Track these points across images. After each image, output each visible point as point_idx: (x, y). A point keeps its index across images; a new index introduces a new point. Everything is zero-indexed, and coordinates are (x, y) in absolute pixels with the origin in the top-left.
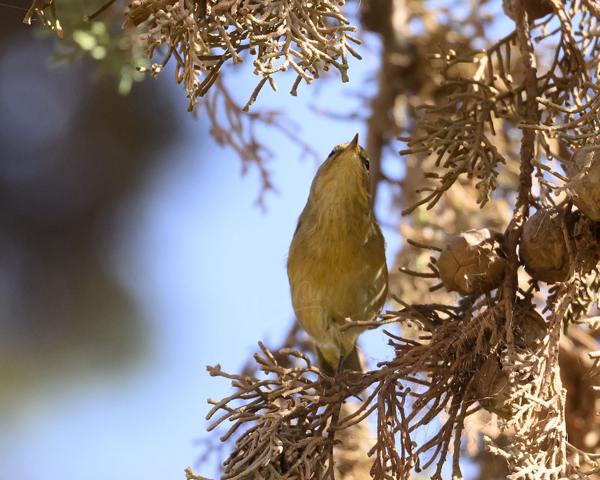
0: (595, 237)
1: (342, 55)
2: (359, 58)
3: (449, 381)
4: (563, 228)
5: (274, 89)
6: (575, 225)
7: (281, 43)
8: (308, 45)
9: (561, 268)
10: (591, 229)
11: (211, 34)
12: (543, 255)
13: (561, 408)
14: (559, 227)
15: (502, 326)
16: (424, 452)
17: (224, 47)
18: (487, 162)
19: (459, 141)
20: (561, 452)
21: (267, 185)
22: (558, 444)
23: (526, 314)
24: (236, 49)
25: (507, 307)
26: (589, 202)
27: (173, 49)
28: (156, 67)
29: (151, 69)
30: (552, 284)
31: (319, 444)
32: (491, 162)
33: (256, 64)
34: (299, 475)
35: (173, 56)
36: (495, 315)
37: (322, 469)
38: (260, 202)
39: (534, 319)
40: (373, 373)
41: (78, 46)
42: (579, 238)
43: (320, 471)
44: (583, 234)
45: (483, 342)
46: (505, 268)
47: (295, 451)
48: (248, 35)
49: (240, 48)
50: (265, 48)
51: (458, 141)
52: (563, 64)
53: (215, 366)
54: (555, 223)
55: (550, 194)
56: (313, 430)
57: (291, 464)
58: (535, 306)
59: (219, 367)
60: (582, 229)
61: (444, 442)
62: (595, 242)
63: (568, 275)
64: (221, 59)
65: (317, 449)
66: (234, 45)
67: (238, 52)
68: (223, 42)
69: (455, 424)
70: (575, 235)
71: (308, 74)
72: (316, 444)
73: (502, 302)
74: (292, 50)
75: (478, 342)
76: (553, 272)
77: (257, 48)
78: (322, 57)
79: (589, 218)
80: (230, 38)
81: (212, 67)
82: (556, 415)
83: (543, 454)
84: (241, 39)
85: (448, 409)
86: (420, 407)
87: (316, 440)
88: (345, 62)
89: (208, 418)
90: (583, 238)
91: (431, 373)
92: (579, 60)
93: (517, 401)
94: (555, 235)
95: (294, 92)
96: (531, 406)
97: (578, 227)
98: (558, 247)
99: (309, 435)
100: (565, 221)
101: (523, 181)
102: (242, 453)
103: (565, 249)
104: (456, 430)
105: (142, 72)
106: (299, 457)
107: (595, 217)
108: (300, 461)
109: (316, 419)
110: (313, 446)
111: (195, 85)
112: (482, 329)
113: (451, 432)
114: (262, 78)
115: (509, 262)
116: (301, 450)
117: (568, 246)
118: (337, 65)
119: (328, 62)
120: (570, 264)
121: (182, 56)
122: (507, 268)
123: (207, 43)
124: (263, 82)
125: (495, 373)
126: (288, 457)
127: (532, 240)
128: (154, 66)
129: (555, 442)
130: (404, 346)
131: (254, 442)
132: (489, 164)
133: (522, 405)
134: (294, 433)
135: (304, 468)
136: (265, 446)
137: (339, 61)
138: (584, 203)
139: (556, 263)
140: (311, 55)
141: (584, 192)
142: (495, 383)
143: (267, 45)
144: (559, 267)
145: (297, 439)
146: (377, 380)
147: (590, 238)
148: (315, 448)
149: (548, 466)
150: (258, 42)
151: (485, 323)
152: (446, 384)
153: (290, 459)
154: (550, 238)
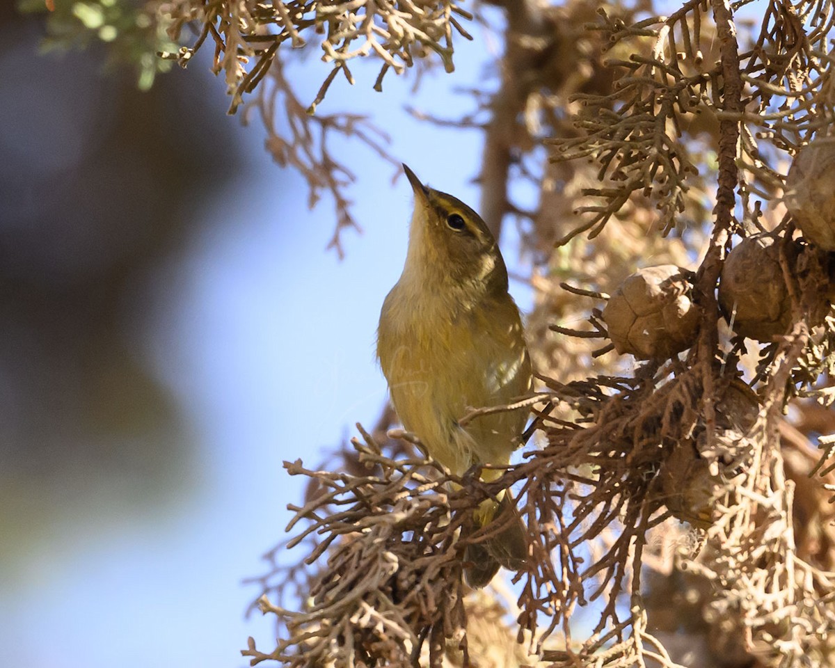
0: (826, 274)
1: (446, 34)
2: (470, 38)
3: (624, 478)
4: (782, 261)
5: (351, 84)
6: (799, 257)
7: (360, 17)
8: (398, 21)
9: (778, 319)
10: (821, 262)
11: (262, 6)
12: (753, 300)
13: (785, 507)
14: (775, 261)
15: (698, 400)
16: (591, 576)
17: (280, 24)
18: (672, 171)
19: (633, 143)
20: (785, 571)
21: (346, 220)
22: (782, 560)
23: (731, 383)
24: (296, 26)
25: (705, 371)
26: (819, 223)
27: (210, 26)
28: (185, 52)
29: (178, 55)
30: (765, 343)
31: (444, 565)
32: (678, 173)
33: (325, 48)
34: (419, 606)
35: (210, 35)
36: (687, 384)
37: (449, 601)
38: (335, 241)
39: (741, 391)
40: (518, 467)
41: (79, 23)
42: (804, 275)
43: (446, 603)
44: (809, 270)
45: (671, 422)
46: (699, 318)
47: (411, 573)
48: (314, 7)
49: (303, 24)
50: (337, 25)
51: (631, 143)
52: (774, 37)
53: (295, 462)
54: (769, 256)
55: (758, 218)
56: (434, 548)
57: (406, 592)
58: (742, 373)
59: (300, 462)
60: (808, 263)
61: (617, 564)
62: (826, 281)
63: (790, 327)
64: (274, 41)
65: (441, 574)
66: (294, 21)
67: (299, 30)
68: (279, 16)
69: (634, 538)
70: (798, 270)
71: (397, 61)
72: (440, 564)
73: (697, 366)
74: (375, 27)
75: (665, 421)
76: (767, 324)
77: (326, 24)
78: (417, 37)
79: (819, 247)
80: (288, 11)
81: (263, 51)
82: (779, 518)
83: (761, 574)
84: (303, 12)
85: (624, 518)
86: (584, 515)
87: (440, 559)
88: (449, 44)
89: (288, 530)
90: (810, 276)
91: (598, 467)
92: (797, 30)
93: (721, 500)
94: (769, 272)
95: (378, 87)
96: (741, 509)
97: (802, 261)
98: (774, 288)
99: (429, 555)
100: (785, 252)
101: (723, 199)
102: (337, 578)
103: (784, 290)
104: (635, 545)
105: (165, 58)
106: (417, 582)
107: (827, 244)
108: (419, 587)
109: (437, 533)
110: (437, 567)
111: (239, 78)
112: (670, 404)
113: (627, 549)
114: (333, 67)
115: (705, 311)
116: (419, 573)
117: (789, 287)
118: (438, 49)
119: (426, 43)
120: (793, 311)
121: (222, 35)
122: (703, 319)
123: (256, 18)
124: (335, 72)
125: (689, 465)
126: (402, 581)
127: (737, 280)
128: (182, 50)
129: (777, 557)
130: (560, 430)
131: (354, 562)
132: (674, 174)
133: (729, 506)
134: (410, 550)
135: (425, 597)
136: (370, 565)
137: (442, 43)
138: (812, 224)
139: (772, 311)
140: (401, 34)
141: (812, 209)
142: (690, 479)
143: (340, 21)
144: (774, 318)
145: (413, 559)
146: (523, 477)
147: (820, 276)
148: (438, 570)
149: (767, 590)
150: (327, 16)
151: (675, 395)
152: (620, 482)
153: (405, 585)
154: (762, 277)
